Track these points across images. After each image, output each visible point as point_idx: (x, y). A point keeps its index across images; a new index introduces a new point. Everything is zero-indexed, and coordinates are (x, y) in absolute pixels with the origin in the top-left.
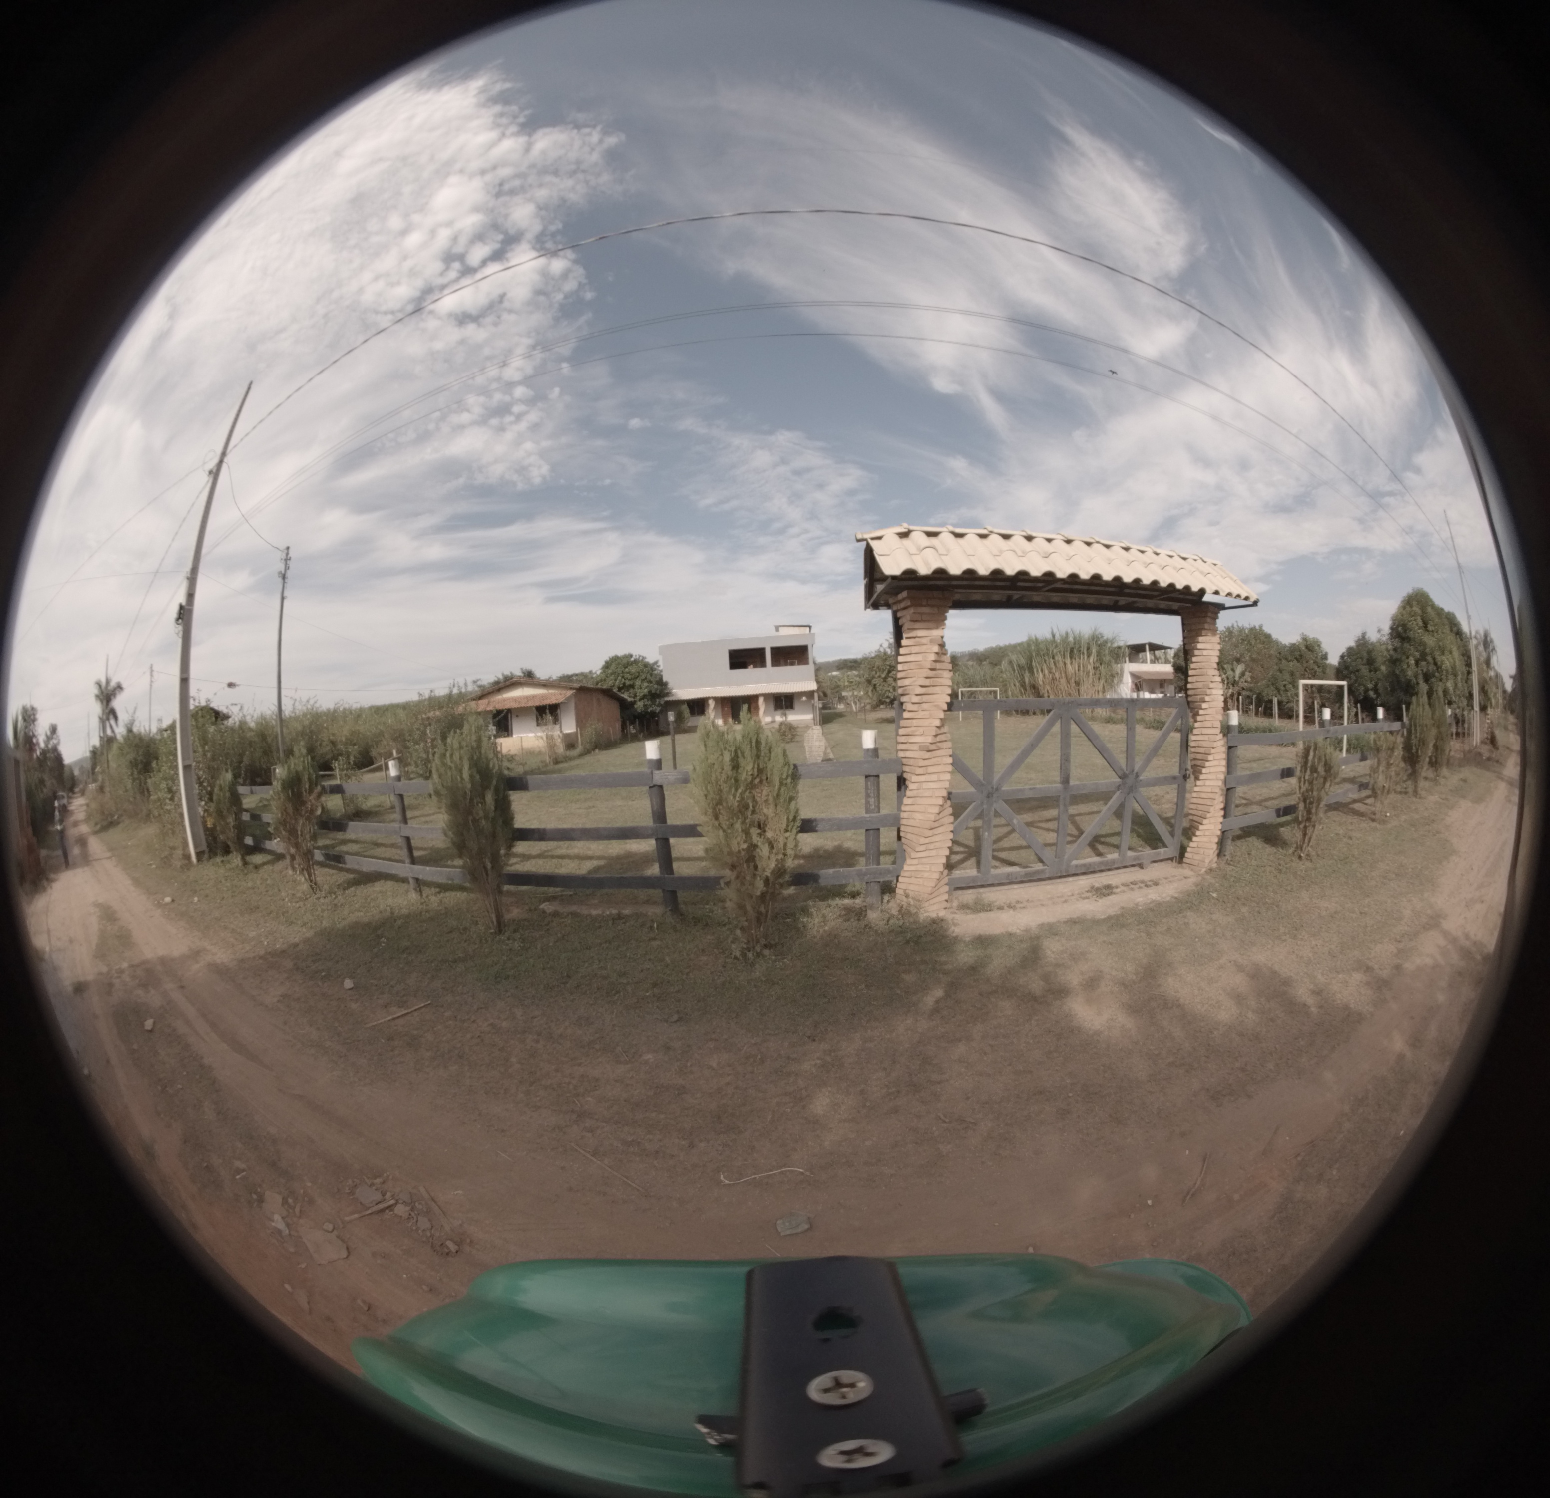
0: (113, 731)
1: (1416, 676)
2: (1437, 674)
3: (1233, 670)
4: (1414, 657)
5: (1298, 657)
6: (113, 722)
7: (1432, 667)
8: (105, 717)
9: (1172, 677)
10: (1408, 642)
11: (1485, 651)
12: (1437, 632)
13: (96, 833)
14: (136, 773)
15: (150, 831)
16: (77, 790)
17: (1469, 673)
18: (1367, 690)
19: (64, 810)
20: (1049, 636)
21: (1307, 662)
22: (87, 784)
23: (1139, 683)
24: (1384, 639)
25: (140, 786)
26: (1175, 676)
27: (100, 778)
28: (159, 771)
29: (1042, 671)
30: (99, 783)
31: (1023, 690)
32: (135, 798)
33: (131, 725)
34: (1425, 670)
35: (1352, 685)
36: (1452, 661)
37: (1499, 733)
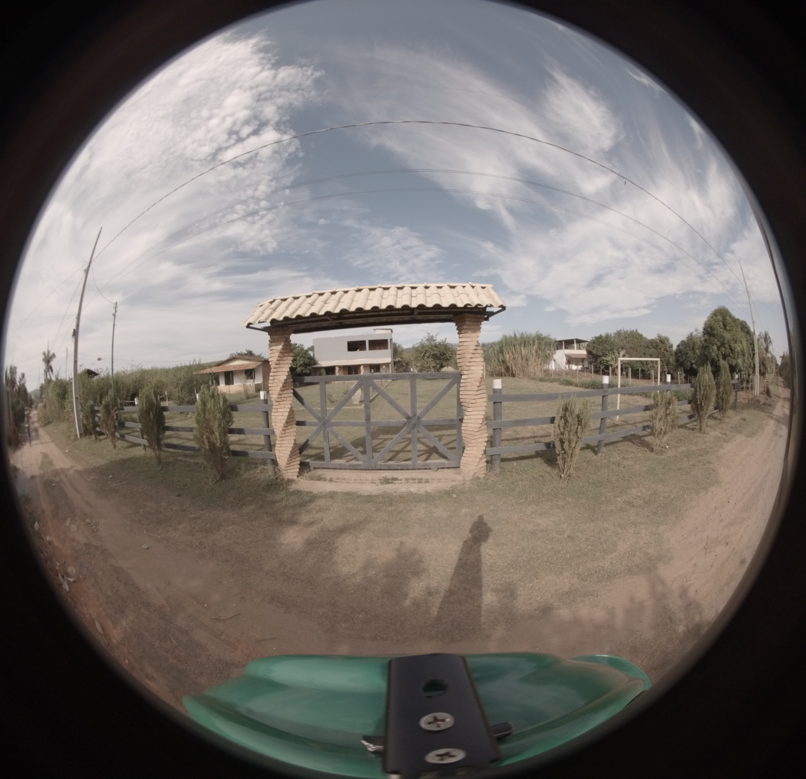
0: (51, 377)
1: (717, 356)
2: (731, 355)
3: (619, 353)
4: (716, 345)
5: (655, 346)
6: (50, 373)
7: (728, 351)
8: (47, 370)
9: (586, 357)
10: (713, 337)
11: (766, 343)
12: (732, 330)
13: (42, 427)
14: (60, 399)
15: (64, 426)
16: (33, 406)
17: (754, 354)
18: (692, 364)
19: (28, 416)
21: (660, 349)
22: (38, 403)
23: (570, 360)
24: (700, 335)
25: (61, 405)
26: (588, 356)
27: (44, 400)
28: (68, 399)
29: (508, 353)
30: (44, 403)
31: (499, 363)
32: (59, 411)
33: (58, 376)
34: (723, 353)
35: (683, 361)
36: (742, 347)
37: (772, 388)
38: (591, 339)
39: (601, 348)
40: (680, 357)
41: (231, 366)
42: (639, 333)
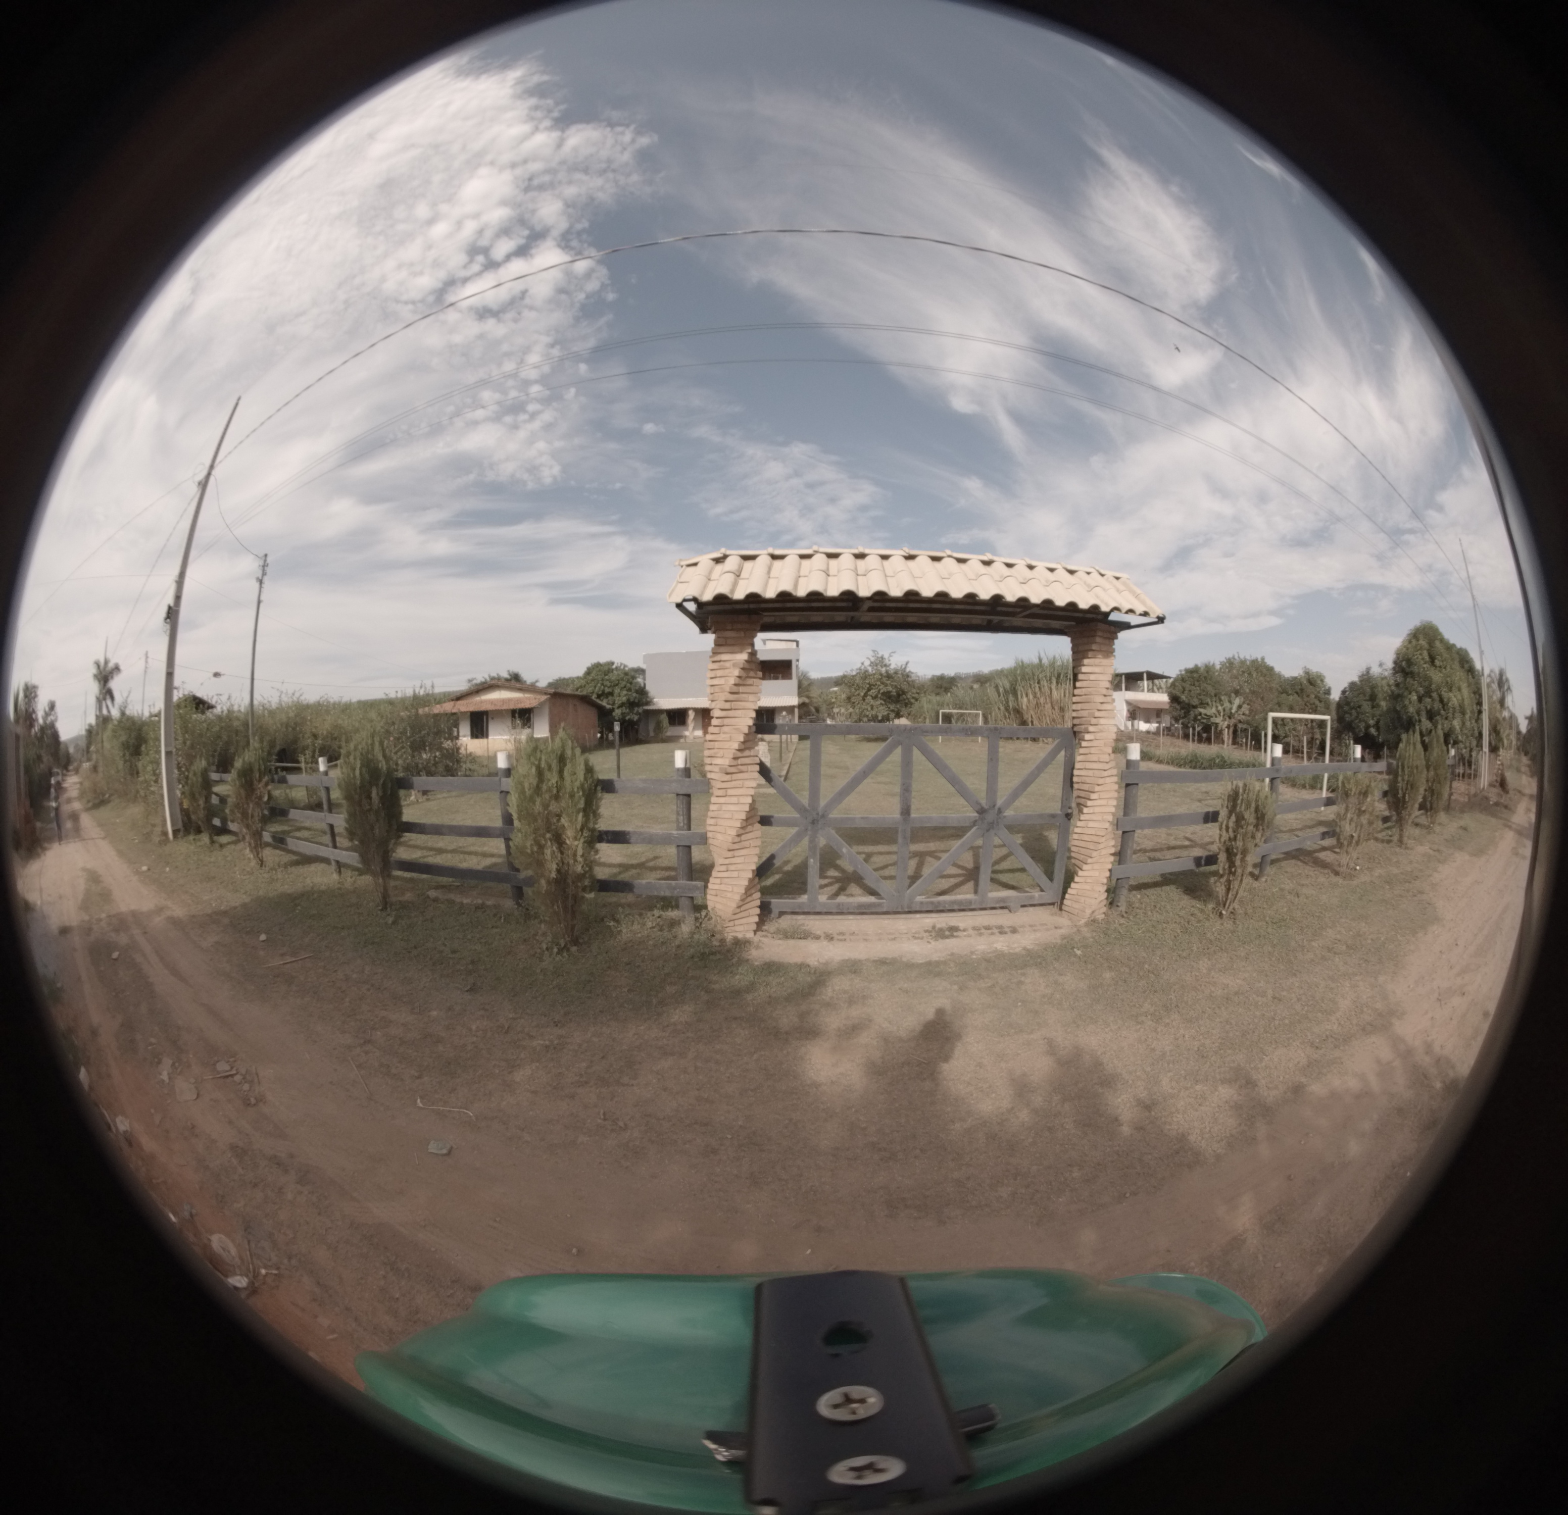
0: (109, 711)
1: (1418, 713)
2: (1442, 712)
3: (1230, 702)
4: (1417, 692)
5: (1299, 691)
6: (109, 702)
7: (1437, 705)
8: (101, 696)
9: (1167, 707)
10: (1412, 677)
11: (1500, 690)
12: (1445, 668)
13: (87, 810)
14: (127, 754)
15: (136, 810)
16: (71, 768)
17: (1480, 712)
18: (1368, 727)
19: (59, 787)
20: (1036, 661)
21: (1308, 696)
22: (81, 762)
23: (1135, 712)
24: (1386, 674)
25: (131, 767)
26: (1171, 706)
27: (94, 756)
28: (147, 754)
29: (1027, 695)
30: (93, 763)
31: (1007, 714)
32: (125, 779)
33: (125, 707)
34: (1429, 707)
35: (1352, 721)
36: (1460, 698)
37: (1510, 776)
38: (1179, 673)
39: (1197, 690)
40: (1346, 712)
41: (486, 701)
42: (1268, 663)
